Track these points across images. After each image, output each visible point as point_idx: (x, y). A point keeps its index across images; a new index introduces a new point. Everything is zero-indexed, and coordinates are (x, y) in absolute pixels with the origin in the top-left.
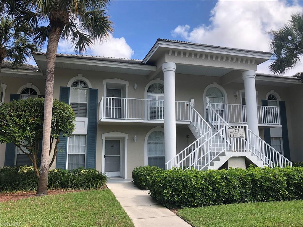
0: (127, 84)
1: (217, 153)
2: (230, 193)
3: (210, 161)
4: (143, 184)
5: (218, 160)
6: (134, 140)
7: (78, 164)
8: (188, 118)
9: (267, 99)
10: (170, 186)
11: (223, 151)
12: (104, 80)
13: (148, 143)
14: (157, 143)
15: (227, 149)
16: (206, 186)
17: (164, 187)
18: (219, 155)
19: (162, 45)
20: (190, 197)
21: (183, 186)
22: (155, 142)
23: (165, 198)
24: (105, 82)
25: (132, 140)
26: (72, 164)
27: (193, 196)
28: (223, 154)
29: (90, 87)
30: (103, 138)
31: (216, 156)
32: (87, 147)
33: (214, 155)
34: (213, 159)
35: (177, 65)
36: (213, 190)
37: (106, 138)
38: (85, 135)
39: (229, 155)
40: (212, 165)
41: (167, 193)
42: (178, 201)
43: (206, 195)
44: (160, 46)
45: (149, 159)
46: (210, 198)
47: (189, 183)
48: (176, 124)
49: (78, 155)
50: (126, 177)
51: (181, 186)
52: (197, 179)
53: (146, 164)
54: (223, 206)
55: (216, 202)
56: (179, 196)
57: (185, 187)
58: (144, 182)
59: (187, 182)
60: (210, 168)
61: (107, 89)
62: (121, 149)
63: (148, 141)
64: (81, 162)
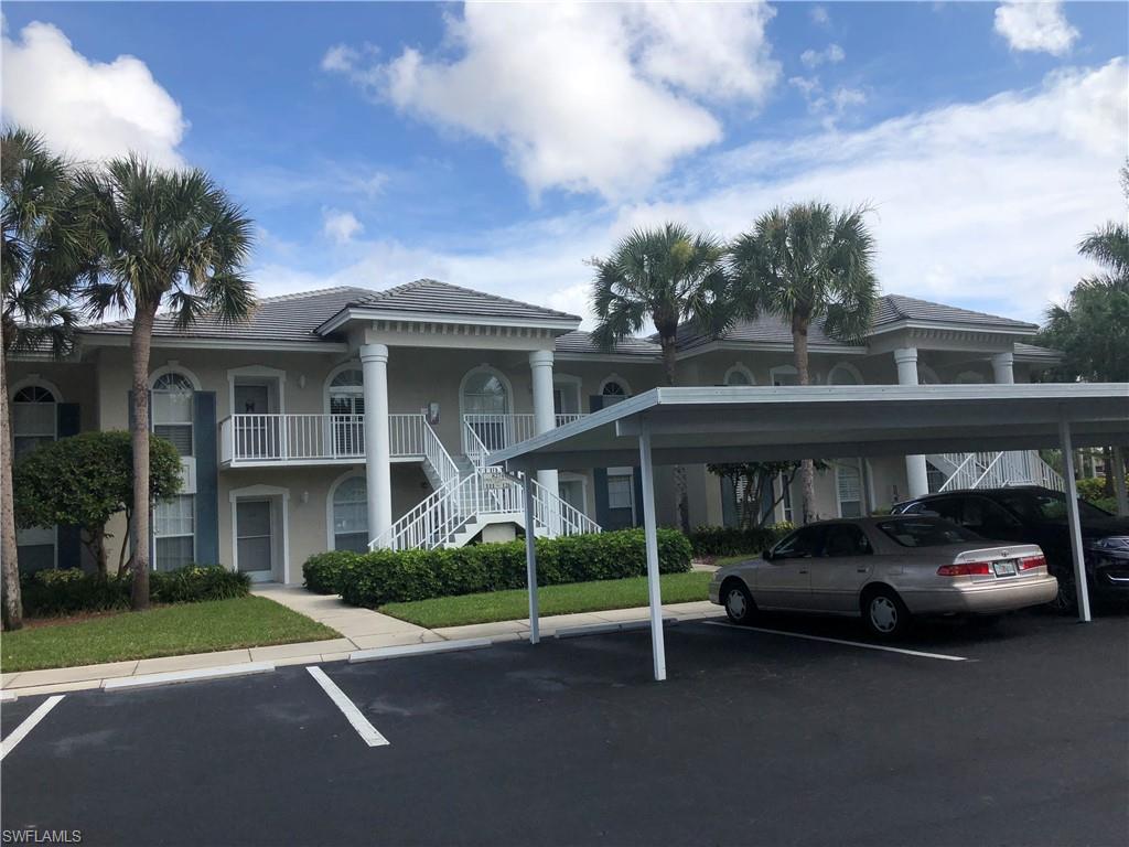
0: (282, 376)
1: (462, 519)
2: (464, 579)
3: (448, 534)
4: (325, 583)
5: (462, 530)
6: (301, 501)
7: (179, 559)
8: (420, 449)
9: (602, 394)
10: (369, 575)
11: (473, 514)
12: (229, 371)
13: (335, 505)
14: (355, 504)
15: (481, 510)
16: (426, 571)
17: (359, 577)
18: (468, 522)
19: (356, 314)
20: (400, 589)
21: (389, 573)
22: (350, 502)
23: (361, 593)
24: (231, 377)
25: (297, 501)
26: (165, 559)
27: (404, 587)
28: (473, 520)
29: (198, 388)
30: (233, 501)
31: (460, 524)
32: (198, 524)
33: (456, 523)
34: (454, 530)
35: (390, 348)
36: (437, 576)
37: (238, 499)
38: (191, 496)
39: (484, 519)
40: (452, 539)
41: (364, 585)
42: (381, 597)
43: (426, 585)
44: (352, 316)
45: (338, 538)
46: (432, 589)
47: (398, 568)
48: (391, 464)
49: (179, 538)
50: (287, 581)
51: (385, 573)
52: (412, 562)
53: (331, 547)
54: (452, 599)
55: (440, 593)
56: (382, 589)
57: (392, 575)
58: (328, 579)
59: (395, 567)
60: (447, 546)
61: (235, 387)
62: (273, 518)
63: (335, 499)
64: (184, 554)
